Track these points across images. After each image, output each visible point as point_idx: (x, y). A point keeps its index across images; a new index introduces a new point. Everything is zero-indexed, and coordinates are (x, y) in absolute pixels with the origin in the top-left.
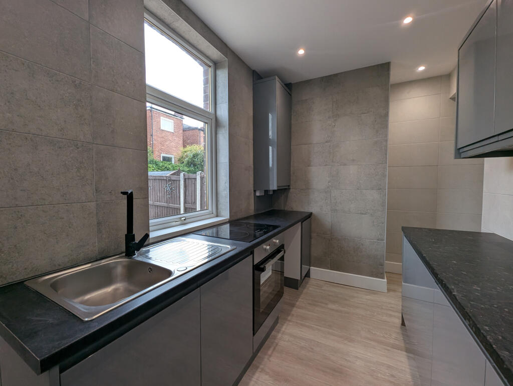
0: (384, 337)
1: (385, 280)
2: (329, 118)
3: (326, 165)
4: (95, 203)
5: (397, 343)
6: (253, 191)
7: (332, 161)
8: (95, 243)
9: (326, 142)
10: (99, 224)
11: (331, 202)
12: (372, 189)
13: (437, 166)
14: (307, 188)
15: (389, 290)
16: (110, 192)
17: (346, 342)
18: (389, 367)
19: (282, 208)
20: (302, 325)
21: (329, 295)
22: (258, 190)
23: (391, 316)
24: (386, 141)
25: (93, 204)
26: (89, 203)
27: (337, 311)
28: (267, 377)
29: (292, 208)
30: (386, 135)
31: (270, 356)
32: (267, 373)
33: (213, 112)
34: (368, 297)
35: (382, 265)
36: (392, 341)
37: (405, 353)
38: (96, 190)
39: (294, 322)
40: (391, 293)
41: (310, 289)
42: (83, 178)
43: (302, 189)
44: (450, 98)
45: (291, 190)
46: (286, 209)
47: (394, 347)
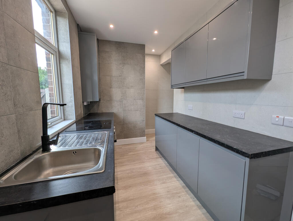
0: (153, 157)
1: (146, 137)
2: (120, 64)
3: (120, 88)
4: (14, 115)
5: (157, 157)
6: (82, 102)
7: (123, 86)
8: (18, 147)
9: (119, 76)
10: (19, 131)
11: (123, 106)
12: (140, 99)
13: (157, 90)
14: (110, 100)
15: (147, 141)
16: (23, 106)
17: (142, 164)
18: (158, 164)
19: (96, 112)
20: (123, 165)
21: (127, 150)
22: (85, 101)
23: (151, 149)
24: (144, 79)
25: (14, 116)
26: (11, 115)
27: (133, 155)
28: (121, 190)
29: (102, 111)
30: (144, 77)
31: (117, 183)
32: (120, 189)
33: (57, 46)
34: (141, 145)
35: (144, 131)
36: (155, 157)
37: (160, 159)
38: (14, 104)
39: (118, 166)
40: (148, 141)
41: (117, 150)
42: (6, 94)
43: (108, 101)
44: (161, 65)
45: (101, 101)
46: (98, 112)
47: (157, 158)
